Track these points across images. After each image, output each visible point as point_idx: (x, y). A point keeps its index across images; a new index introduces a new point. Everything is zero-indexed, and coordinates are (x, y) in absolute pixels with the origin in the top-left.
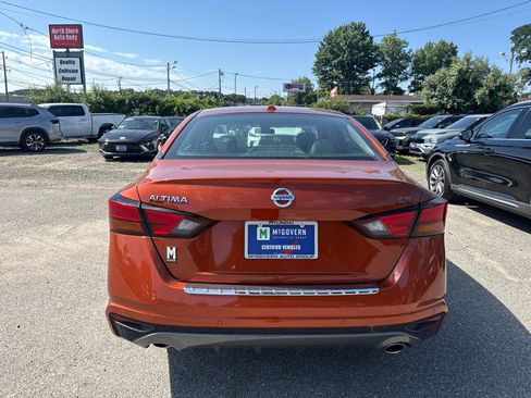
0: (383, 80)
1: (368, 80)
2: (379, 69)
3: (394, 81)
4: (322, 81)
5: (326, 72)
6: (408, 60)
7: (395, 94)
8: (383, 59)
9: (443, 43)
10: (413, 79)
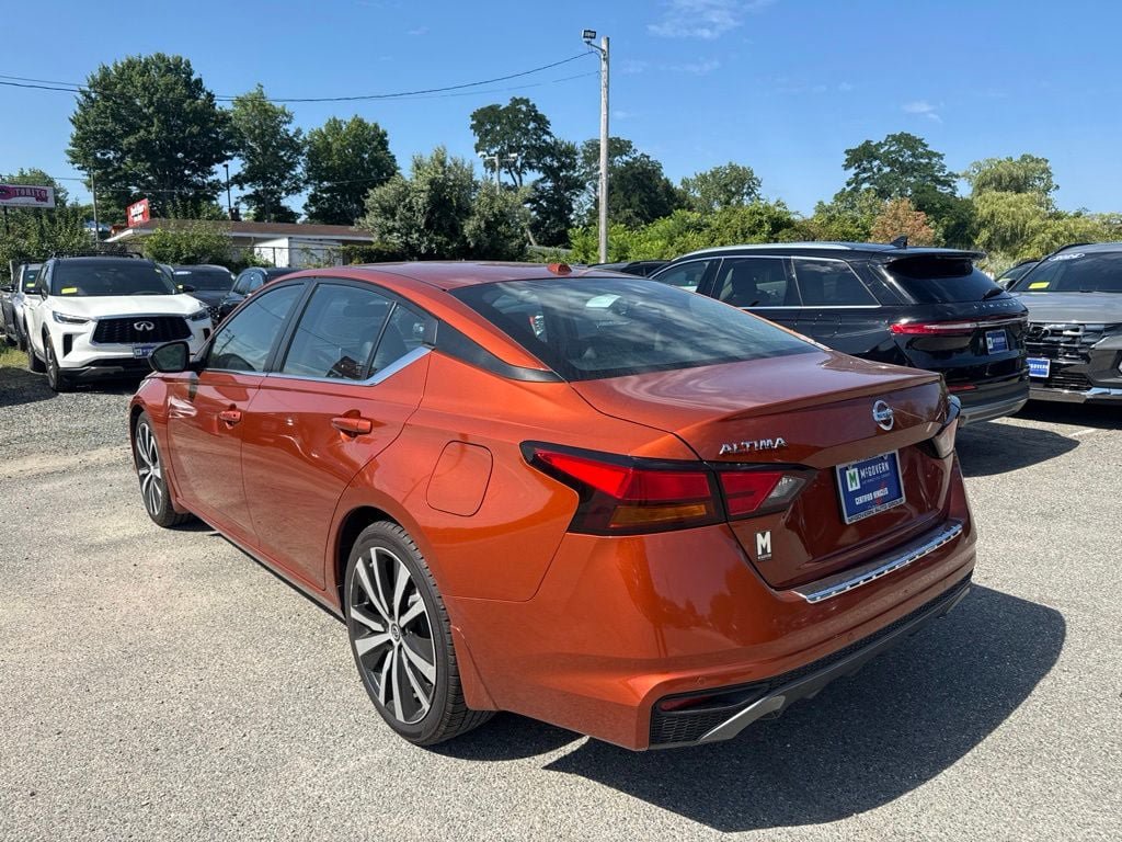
0: (249, 190)
1: (216, 187)
2: (236, 166)
3: (273, 193)
4: (98, 183)
5: (109, 162)
6: (297, 150)
7: (278, 220)
8: (242, 145)
9: (361, 123)
10: (311, 190)
